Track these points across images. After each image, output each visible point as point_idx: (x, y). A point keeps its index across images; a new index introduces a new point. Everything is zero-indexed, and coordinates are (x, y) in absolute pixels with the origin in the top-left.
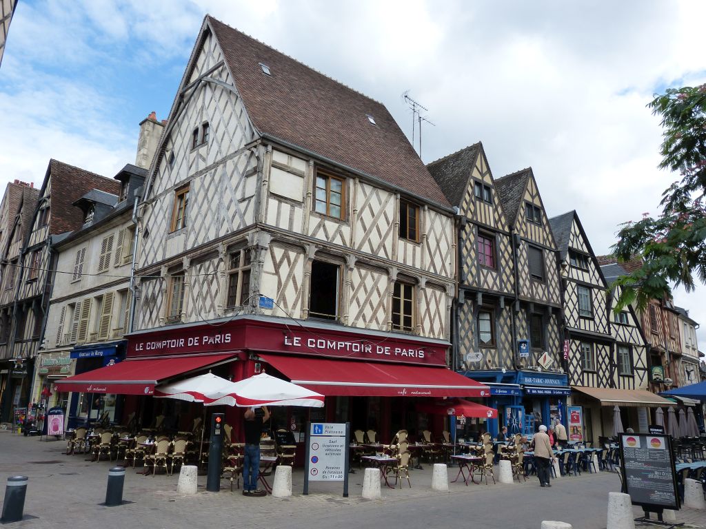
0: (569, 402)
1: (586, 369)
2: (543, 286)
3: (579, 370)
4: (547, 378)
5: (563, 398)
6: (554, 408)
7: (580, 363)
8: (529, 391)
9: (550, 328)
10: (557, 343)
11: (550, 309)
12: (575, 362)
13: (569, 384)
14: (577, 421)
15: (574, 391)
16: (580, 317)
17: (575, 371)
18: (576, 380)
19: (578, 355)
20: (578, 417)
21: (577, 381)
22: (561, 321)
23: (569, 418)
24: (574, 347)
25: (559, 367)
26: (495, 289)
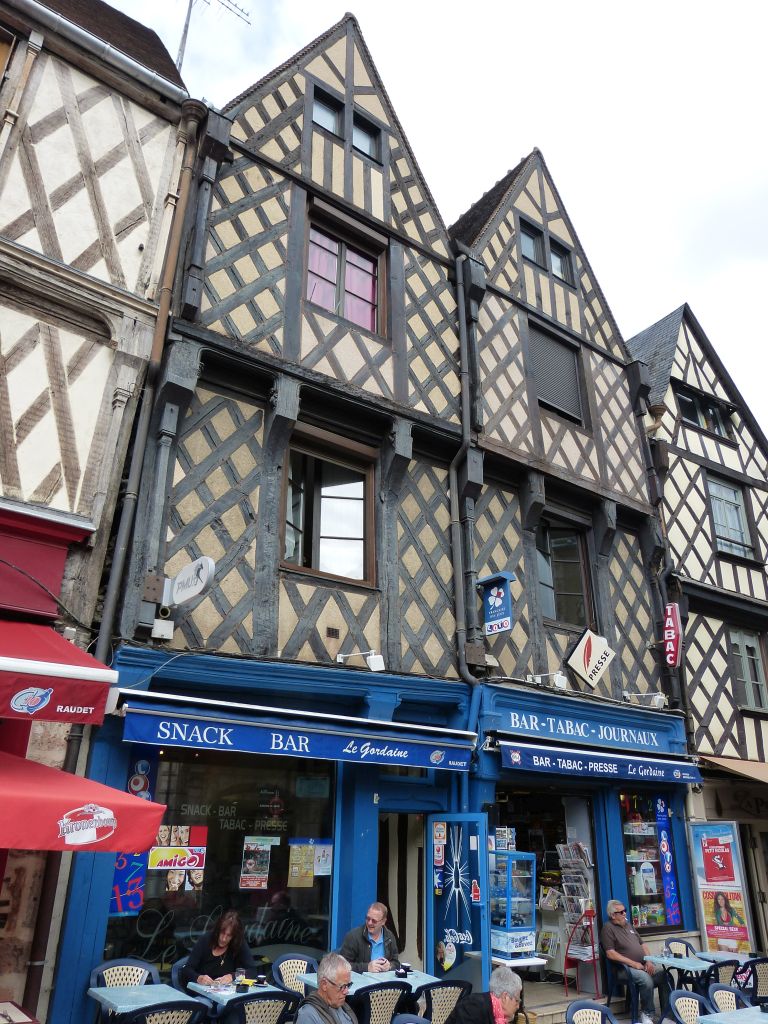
0: (697, 807)
1: (751, 706)
2: (584, 440)
3: (726, 708)
4: (606, 722)
5: (674, 793)
6: (640, 828)
7: (729, 685)
8: (516, 758)
9: (616, 570)
10: (643, 617)
11: (611, 511)
12: (709, 681)
13: (692, 748)
14: (727, 874)
15: (710, 772)
16: (720, 556)
17: (713, 709)
18: (717, 737)
19: (719, 662)
20: (726, 858)
21: (723, 741)
22: (655, 554)
23: (699, 862)
24: (703, 637)
25: (653, 689)
26: (371, 387)
